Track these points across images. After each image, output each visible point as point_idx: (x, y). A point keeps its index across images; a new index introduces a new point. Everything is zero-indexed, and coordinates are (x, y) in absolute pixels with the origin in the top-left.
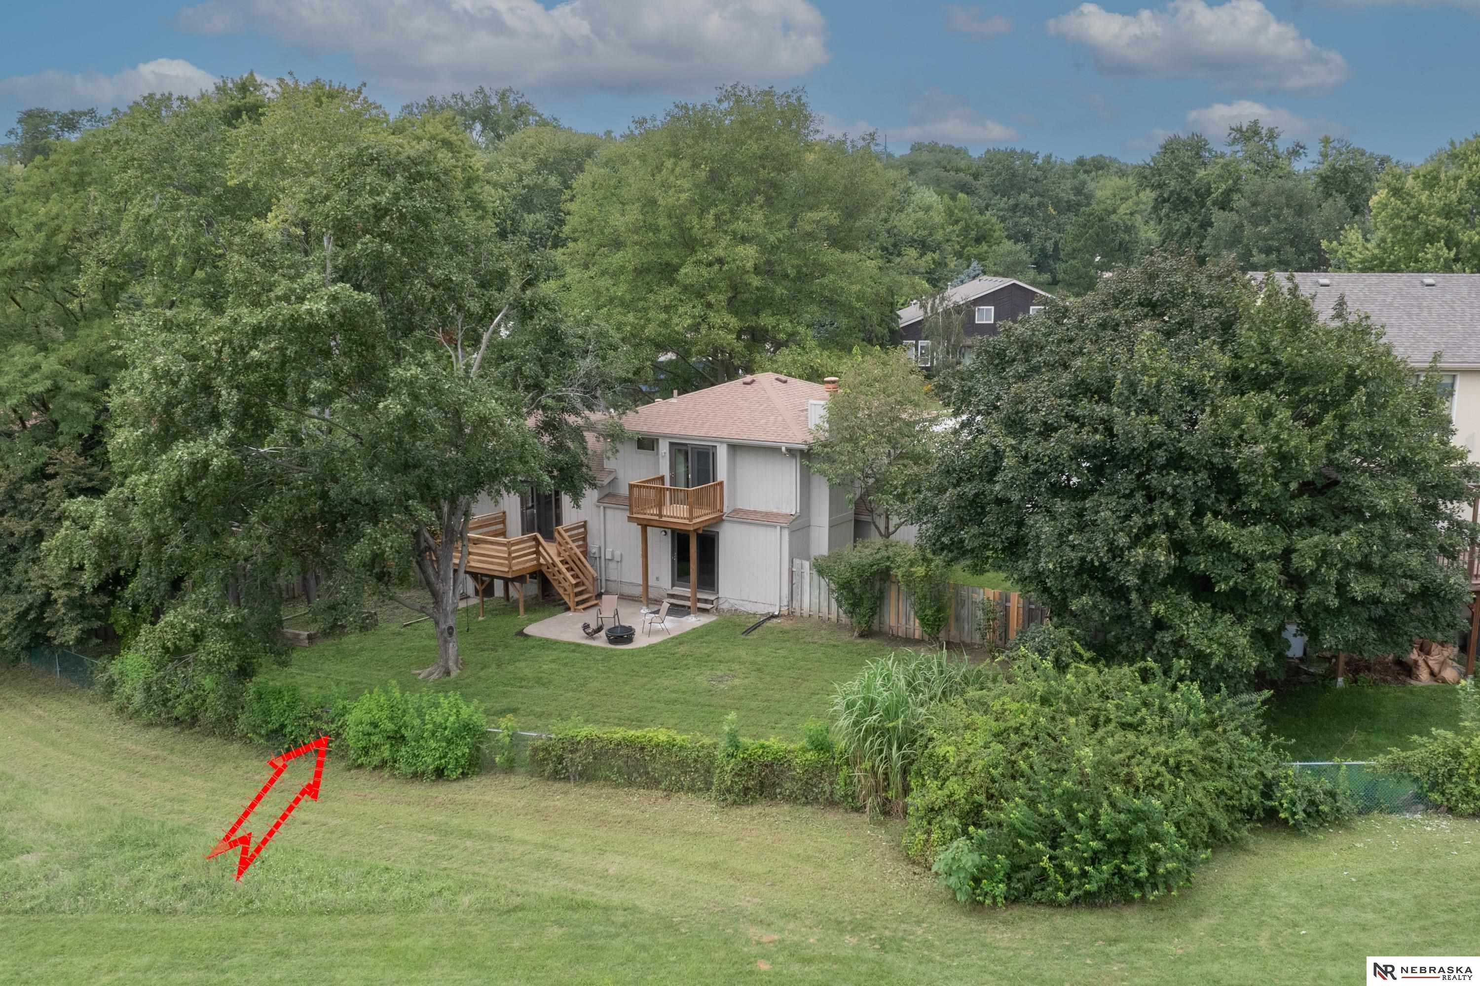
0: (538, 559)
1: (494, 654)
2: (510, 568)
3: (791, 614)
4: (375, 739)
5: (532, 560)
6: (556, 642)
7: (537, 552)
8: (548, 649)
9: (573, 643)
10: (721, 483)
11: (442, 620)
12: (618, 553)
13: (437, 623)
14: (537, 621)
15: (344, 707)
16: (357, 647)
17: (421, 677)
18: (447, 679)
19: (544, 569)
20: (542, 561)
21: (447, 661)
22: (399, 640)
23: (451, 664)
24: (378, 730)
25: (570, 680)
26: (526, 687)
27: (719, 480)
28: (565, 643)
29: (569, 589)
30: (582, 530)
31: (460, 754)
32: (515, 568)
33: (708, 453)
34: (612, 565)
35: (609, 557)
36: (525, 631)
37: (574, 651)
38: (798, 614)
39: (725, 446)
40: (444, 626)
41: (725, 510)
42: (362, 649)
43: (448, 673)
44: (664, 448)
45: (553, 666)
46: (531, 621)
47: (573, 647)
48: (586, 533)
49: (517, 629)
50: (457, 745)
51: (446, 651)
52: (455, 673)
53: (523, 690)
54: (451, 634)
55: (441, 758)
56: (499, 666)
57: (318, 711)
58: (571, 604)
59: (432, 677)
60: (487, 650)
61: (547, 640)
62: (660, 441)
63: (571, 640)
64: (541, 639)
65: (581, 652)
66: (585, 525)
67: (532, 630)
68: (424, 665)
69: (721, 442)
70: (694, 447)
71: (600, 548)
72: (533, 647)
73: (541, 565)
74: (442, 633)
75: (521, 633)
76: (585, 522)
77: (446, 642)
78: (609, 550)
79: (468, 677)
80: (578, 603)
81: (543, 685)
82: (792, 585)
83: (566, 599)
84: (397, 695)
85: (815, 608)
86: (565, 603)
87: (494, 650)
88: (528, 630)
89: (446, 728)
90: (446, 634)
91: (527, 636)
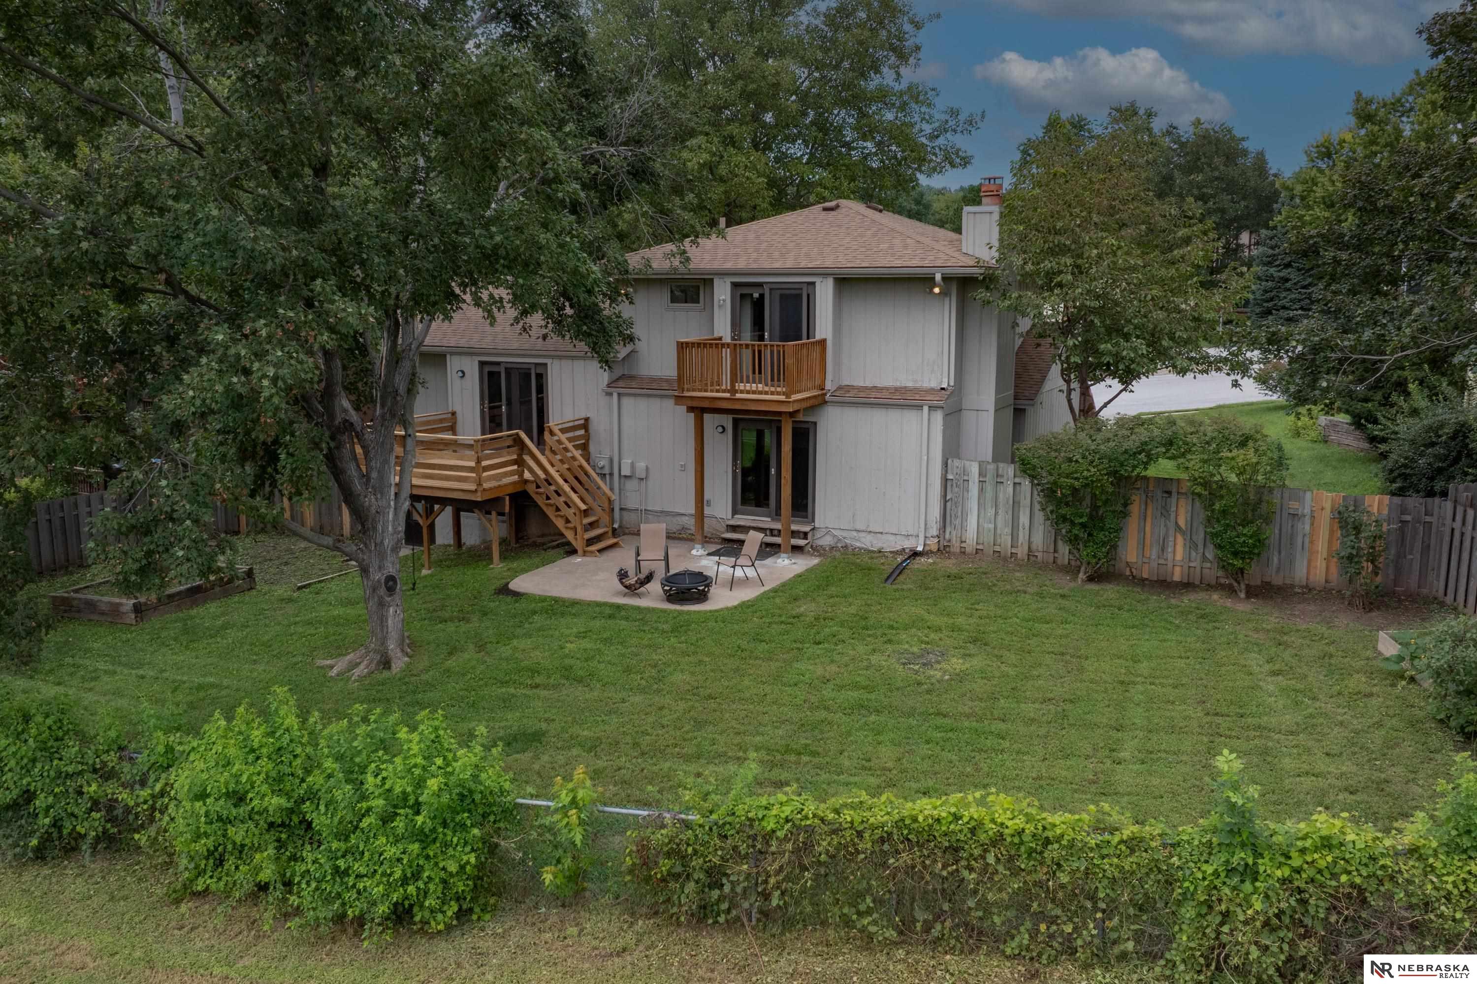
0: (521, 474)
1: (464, 627)
2: (480, 484)
3: (943, 550)
4: (237, 834)
5: (512, 473)
6: (575, 603)
7: (520, 462)
8: (563, 614)
9: (605, 604)
10: (823, 342)
11: (375, 563)
12: (641, 465)
13: (364, 571)
14: (524, 571)
15: (169, 749)
16: (219, 623)
17: (335, 671)
18: (386, 674)
19: (531, 489)
20: (527, 475)
21: (383, 641)
22: (290, 609)
23: (392, 646)
24: (243, 810)
25: (628, 670)
26: (546, 687)
27: (819, 336)
28: (590, 604)
29: (575, 521)
30: (582, 432)
31: (453, 867)
32: (486, 485)
33: (799, 296)
34: (630, 485)
35: (626, 471)
36: (513, 586)
37: (611, 617)
38: (956, 549)
39: (830, 282)
40: (377, 576)
41: (829, 385)
42: (225, 627)
43: (386, 664)
44: (723, 292)
45: (586, 644)
46: (516, 573)
47: (608, 611)
48: (587, 437)
49: (499, 584)
50: (446, 845)
51: (383, 620)
52: (399, 663)
53: (543, 693)
54: (391, 590)
55: (405, 881)
56: (481, 647)
57: (112, 759)
58: (578, 544)
59: (357, 672)
60: (451, 619)
61: (556, 600)
62: (716, 282)
63: (599, 599)
64: (543, 599)
65: (627, 619)
66: (585, 424)
67: (521, 583)
68: (338, 649)
69: (825, 275)
70: (774, 288)
71: (611, 461)
72: (534, 612)
73: (526, 482)
74: (374, 590)
75: (504, 590)
76: (587, 420)
77: (382, 604)
78: (626, 462)
79: (426, 670)
80: (590, 542)
81: (580, 681)
82: (946, 502)
83: (569, 535)
84: (292, 721)
85: (988, 538)
86: (568, 543)
87: (464, 619)
88: (517, 584)
89: (417, 808)
90: (382, 591)
91: (516, 594)
